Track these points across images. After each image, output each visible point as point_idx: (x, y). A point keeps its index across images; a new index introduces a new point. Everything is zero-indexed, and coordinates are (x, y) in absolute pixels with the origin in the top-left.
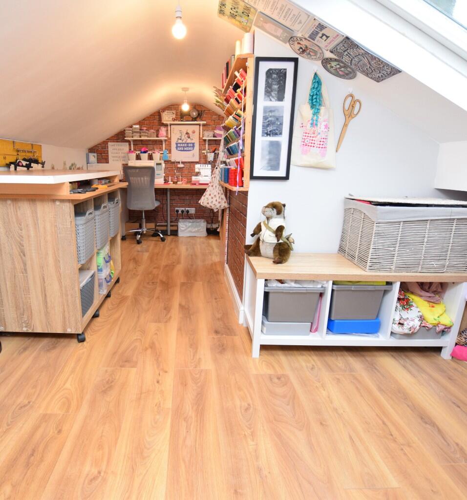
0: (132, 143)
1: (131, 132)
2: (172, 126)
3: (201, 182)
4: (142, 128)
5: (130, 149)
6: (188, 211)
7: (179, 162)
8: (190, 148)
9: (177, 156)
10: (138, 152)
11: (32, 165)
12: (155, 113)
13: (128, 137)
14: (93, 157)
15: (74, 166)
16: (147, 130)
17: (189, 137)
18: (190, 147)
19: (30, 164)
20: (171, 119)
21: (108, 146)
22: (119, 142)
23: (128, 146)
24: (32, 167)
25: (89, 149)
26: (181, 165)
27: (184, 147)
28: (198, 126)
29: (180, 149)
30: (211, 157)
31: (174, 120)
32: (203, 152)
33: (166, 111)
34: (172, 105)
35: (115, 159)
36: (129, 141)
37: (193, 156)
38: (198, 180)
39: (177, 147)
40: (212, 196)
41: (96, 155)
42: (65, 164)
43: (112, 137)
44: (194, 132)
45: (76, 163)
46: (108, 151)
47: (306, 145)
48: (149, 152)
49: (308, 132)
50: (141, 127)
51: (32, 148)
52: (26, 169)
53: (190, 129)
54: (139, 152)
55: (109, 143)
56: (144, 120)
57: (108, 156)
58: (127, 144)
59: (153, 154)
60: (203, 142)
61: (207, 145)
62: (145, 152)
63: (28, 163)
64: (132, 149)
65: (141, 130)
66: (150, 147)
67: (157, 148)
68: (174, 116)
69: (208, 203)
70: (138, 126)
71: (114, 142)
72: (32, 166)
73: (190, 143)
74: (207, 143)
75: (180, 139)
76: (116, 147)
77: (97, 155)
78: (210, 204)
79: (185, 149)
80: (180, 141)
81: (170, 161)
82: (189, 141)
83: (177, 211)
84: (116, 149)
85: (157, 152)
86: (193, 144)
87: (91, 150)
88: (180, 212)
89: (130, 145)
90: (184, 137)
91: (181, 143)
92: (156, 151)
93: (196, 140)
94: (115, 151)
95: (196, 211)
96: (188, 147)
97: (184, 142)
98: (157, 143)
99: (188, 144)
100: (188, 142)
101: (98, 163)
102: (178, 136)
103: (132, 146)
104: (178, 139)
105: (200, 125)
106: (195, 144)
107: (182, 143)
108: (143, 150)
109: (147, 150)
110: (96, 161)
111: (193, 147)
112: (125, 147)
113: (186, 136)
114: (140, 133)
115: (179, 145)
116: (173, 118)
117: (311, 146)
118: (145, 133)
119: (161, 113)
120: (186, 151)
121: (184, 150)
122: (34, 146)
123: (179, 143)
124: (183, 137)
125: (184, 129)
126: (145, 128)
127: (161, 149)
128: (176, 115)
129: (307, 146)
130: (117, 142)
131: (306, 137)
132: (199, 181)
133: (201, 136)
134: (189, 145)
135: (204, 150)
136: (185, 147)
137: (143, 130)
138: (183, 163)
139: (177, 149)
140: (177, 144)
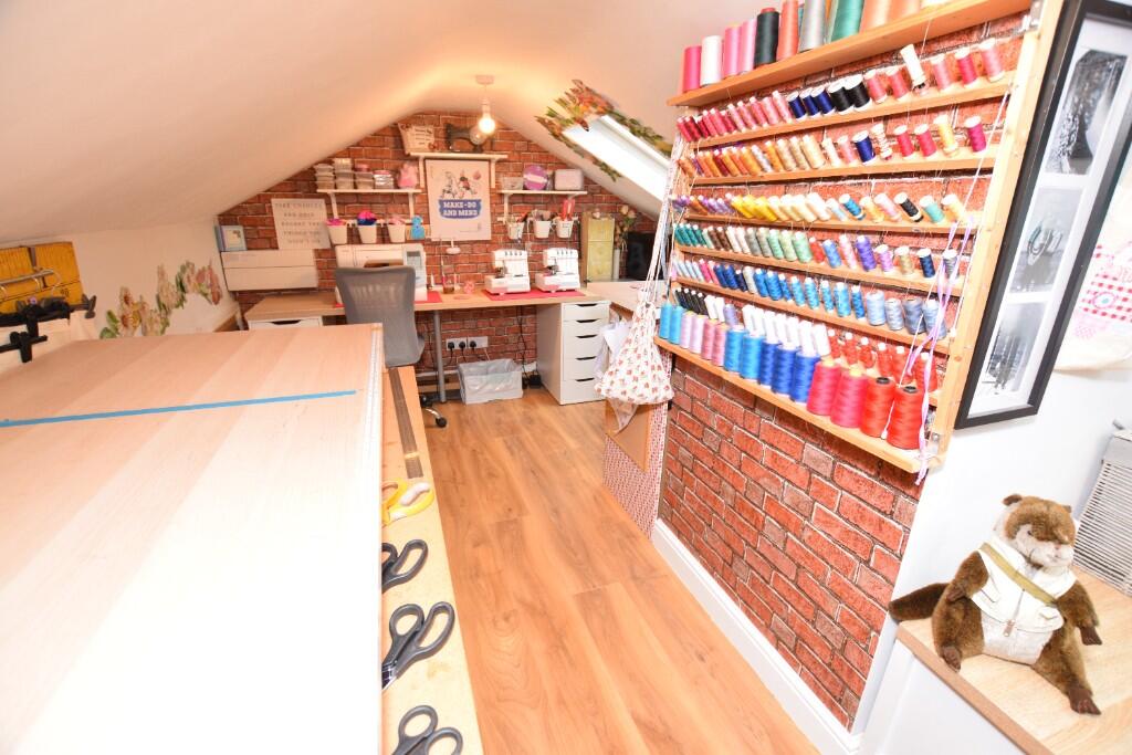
0: (334, 200)
1: (331, 174)
2: (427, 161)
3: (510, 290)
4: (359, 166)
5: (330, 215)
6: (473, 345)
7: (449, 243)
8: (471, 213)
9: (443, 228)
10: (351, 222)
11: (43, 328)
12: (384, 129)
13: (323, 186)
14: (234, 237)
15: (188, 271)
16: (368, 170)
17: (468, 188)
18: (472, 209)
19: (33, 330)
20: (426, 146)
21: (271, 207)
22: (300, 197)
23: (324, 206)
24: (44, 339)
25: (220, 215)
26: (454, 250)
27: (457, 209)
28: (487, 163)
29: (450, 213)
30: (516, 231)
31: (433, 148)
32: (499, 219)
33: (414, 127)
34: (423, 114)
35: (292, 237)
36: (326, 196)
37: (479, 228)
38: (504, 286)
39: (442, 210)
40: (635, 373)
41: (240, 229)
42: (161, 274)
43: (280, 185)
44: (477, 177)
45: (191, 261)
46: (273, 219)
47: (1095, 312)
48: (378, 221)
49: (1112, 273)
50: (353, 162)
51: (34, 263)
52: (15, 355)
53: (469, 169)
54: (355, 222)
55: (274, 201)
56: (358, 144)
57: (274, 231)
58: (322, 202)
59: (390, 227)
60: (497, 197)
61: (506, 205)
62: (370, 222)
63: (22, 329)
64: (336, 216)
65: (354, 169)
66: (379, 208)
67: (396, 212)
68: (432, 140)
69: (624, 393)
70: (346, 161)
71: (287, 197)
72: (41, 333)
73: (472, 201)
74: (506, 200)
75: (449, 192)
76: (292, 210)
77: (245, 231)
78: (629, 394)
79: (461, 213)
80: (448, 197)
81: (430, 240)
82: (468, 196)
83: (451, 346)
84: (294, 215)
85: (397, 222)
86: (478, 202)
87: (227, 218)
88: (457, 347)
89: (329, 204)
90: (457, 187)
91: (450, 201)
92: (396, 218)
93: (482, 194)
94: (291, 220)
95: (490, 342)
96: (466, 208)
97: (457, 198)
98: (396, 201)
99: (465, 202)
100: (465, 198)
101: (249, 249)
102: (443, 185)
103: (334, 206)
104: (444, 191)
105: (489, 161)
106: (482, 203)
107: (455, 201)
108: (362, 217)
109: (373, 216)
110: (243, 245)
111: (478, 208)
112: (317, 209)
113: (462, 184)
114: (354, 178)
115: (446, 205)
116: (430, 144)
117: (1114, 316)
118: (368, 177)
119: (402, 131)
120: (463, 217)
121: (458, 217)
122: (40, 255)
123: (447, 201)
124: (454, 188)
125: (457, 169)
126: (365, 166)
127: (406, 213)
128: (436, 136)
129: (1098, 316)
130: (295, 197)
131: (1100, 290)
132: (506, 288)
133: (493, 186)
134: (470, 205)
135: (501, 214)
136: (461, 209)
137: (360, 170)
138: (457, 243)
139: (442, 213)
140: (441, 202)
